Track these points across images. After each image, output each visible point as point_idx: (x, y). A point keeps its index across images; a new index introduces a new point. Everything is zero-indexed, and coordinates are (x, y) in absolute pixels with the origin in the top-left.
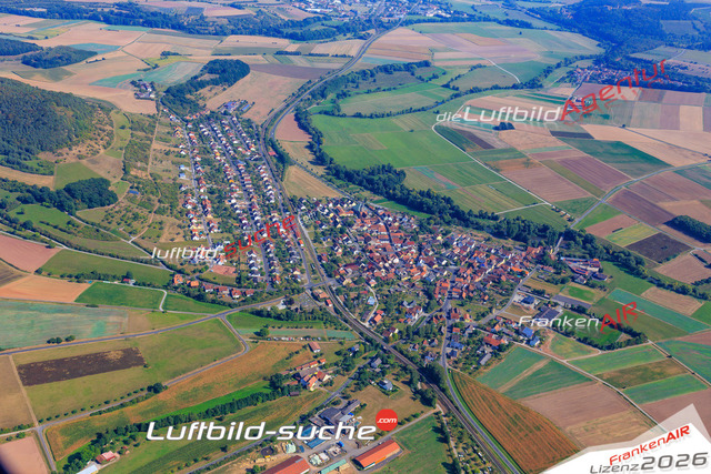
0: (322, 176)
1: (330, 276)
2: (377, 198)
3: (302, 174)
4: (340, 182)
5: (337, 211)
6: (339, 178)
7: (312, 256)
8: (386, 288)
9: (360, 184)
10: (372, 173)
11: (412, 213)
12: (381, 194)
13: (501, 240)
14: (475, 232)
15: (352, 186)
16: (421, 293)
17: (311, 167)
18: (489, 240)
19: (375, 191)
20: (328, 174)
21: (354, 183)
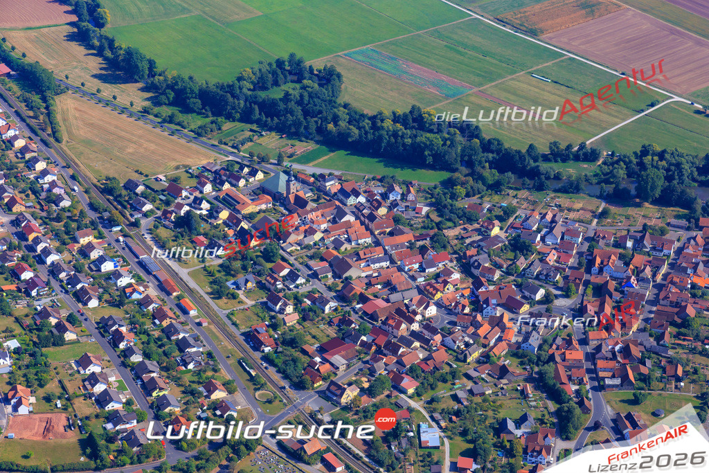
0: (146, 111)
1: (299, 386)
2: (302, 147)
3: (98, 113)
4: (196, 121)
5: (230, 202)
6: (187, 109)
7: (230, 336)
8: (443, 391)
9: (246, 118)
10: (260, 85)
11: (403, 174)
12: (308, 137)
13: (631, 211)
14: (563, 200)
15: (227, 126)
16: (529, 388)
17: (108, 90)
18: (604, 214)
19: (290, 131)
20: (156, 102)
21: (229, 117)
